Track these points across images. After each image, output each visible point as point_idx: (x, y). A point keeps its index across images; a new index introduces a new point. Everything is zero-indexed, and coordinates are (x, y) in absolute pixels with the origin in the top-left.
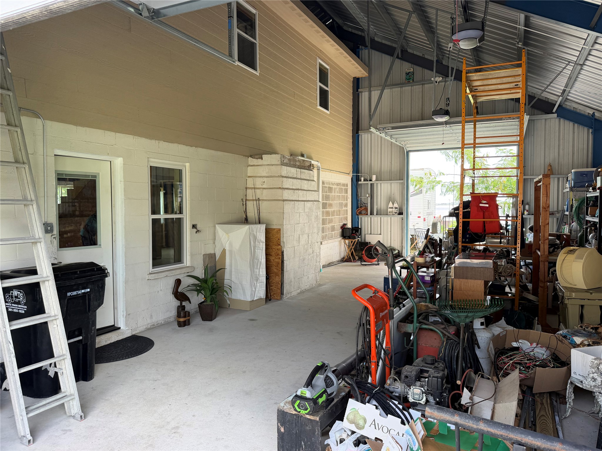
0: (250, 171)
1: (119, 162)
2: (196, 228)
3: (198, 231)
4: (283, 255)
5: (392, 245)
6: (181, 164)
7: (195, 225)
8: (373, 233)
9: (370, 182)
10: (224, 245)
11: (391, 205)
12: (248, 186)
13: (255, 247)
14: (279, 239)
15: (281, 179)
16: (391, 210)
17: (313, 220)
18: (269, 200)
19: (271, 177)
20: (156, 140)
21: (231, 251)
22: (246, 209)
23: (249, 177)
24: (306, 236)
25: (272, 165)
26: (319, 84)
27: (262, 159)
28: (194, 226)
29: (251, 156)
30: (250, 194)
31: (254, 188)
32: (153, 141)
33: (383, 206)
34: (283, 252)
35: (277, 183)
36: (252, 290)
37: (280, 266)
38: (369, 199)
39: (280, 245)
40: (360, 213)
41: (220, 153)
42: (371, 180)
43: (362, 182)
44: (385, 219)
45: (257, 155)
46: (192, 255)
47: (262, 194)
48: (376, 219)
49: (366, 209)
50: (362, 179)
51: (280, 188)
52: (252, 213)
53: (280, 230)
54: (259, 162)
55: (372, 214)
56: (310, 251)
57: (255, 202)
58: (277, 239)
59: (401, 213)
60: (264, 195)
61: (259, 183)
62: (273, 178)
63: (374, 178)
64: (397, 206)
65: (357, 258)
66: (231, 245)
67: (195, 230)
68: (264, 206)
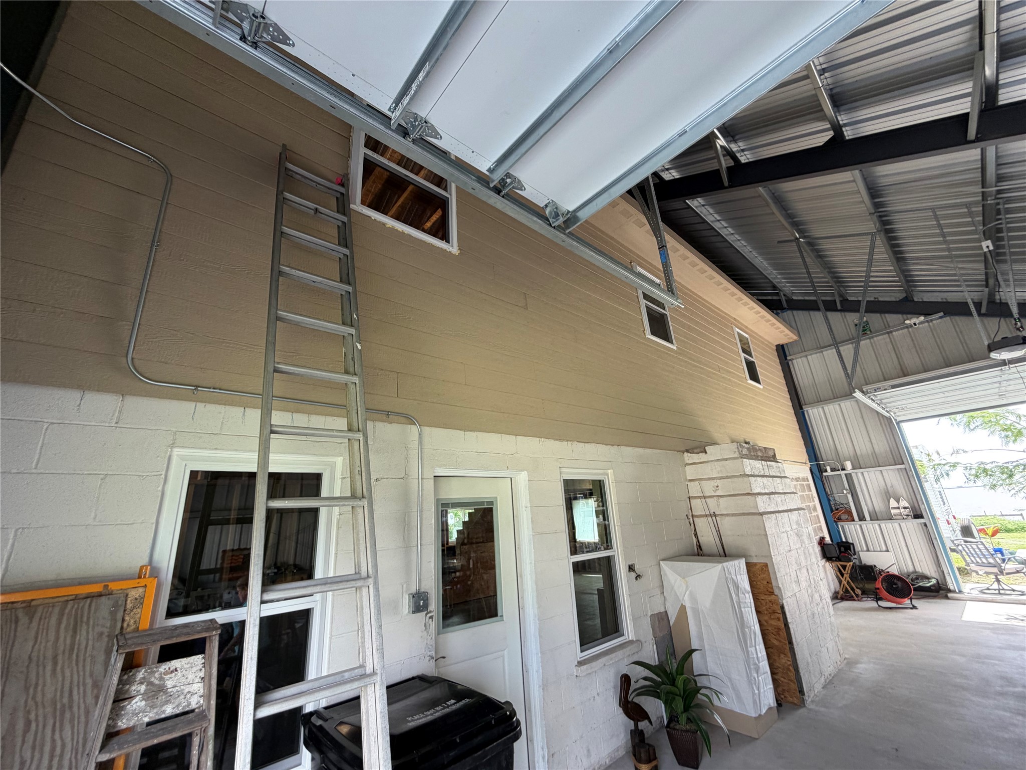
0: (690, 472)
1: (522, 478)
2: (634, 571)
3: (638, 577)
4: (784, 613)
5: (919, 569)
6: (601, 471)
7: (632, 565)
8: (871, 548)
9: (843, 473)
10: (681, 599)
11: (893, 503)
12: (691, 495)
13: (739, 603)
14: (769, 582)
15: (746, 479)
16: (897, 511)
17: (806, 542)
18: (733, 515)
19: (727, 477)
20: (567, 441)
21: (696, 611)
22: (695, 530)
23: (690, 481)
24: (805, 571)
25: (726, 460)
26: (743, 355)
27: (706, 452)
28: (631, 568)
29: (687, 451)
30: (698, 507)
31: (705, 497)
32: (565, 443)
33: (879, 506)
34: (782, 607)
35: (739, 486)
36: (754, 694)
37: (783, 633)
38: (850, 496)
39: (772, 593)
40: (839, 519)
41: (649, 451)
42: (843, 469)
43: (829, 473)
44: (887, 526)
45: (696, 448)
46: (635, 619)
47: (718, 505)
48: (870, 527)
49: (850, 513)
50: (828, 468)
51: (748, 494)
52: (708, 537)
53: (766, 565)
54: (702, 457)
55: (862, 518)
56: (816, 596)
57: (710, 519)
58: (765, 583)
59: (918, 516)
60: (723, 507)
61: (709, 488)
62: (733, 480)
63: (848, 465)
64: (907, 505)
65: (859, 592)
66: (693, 598)
67: (633, 575)
68: (726, 525)
